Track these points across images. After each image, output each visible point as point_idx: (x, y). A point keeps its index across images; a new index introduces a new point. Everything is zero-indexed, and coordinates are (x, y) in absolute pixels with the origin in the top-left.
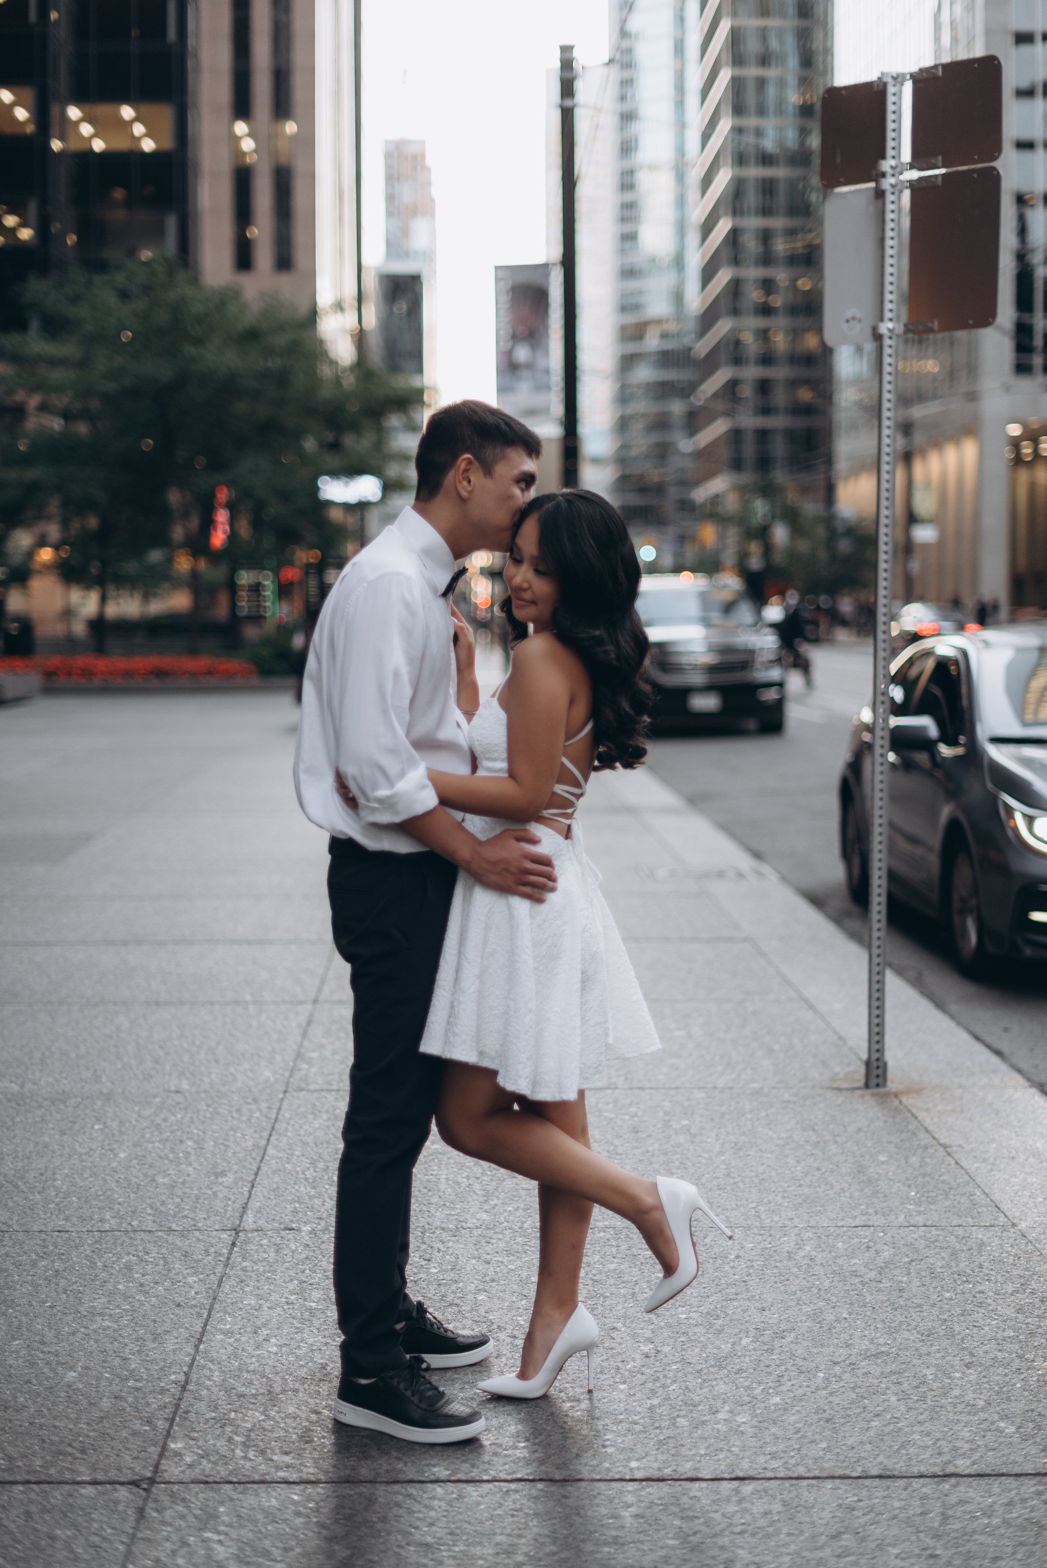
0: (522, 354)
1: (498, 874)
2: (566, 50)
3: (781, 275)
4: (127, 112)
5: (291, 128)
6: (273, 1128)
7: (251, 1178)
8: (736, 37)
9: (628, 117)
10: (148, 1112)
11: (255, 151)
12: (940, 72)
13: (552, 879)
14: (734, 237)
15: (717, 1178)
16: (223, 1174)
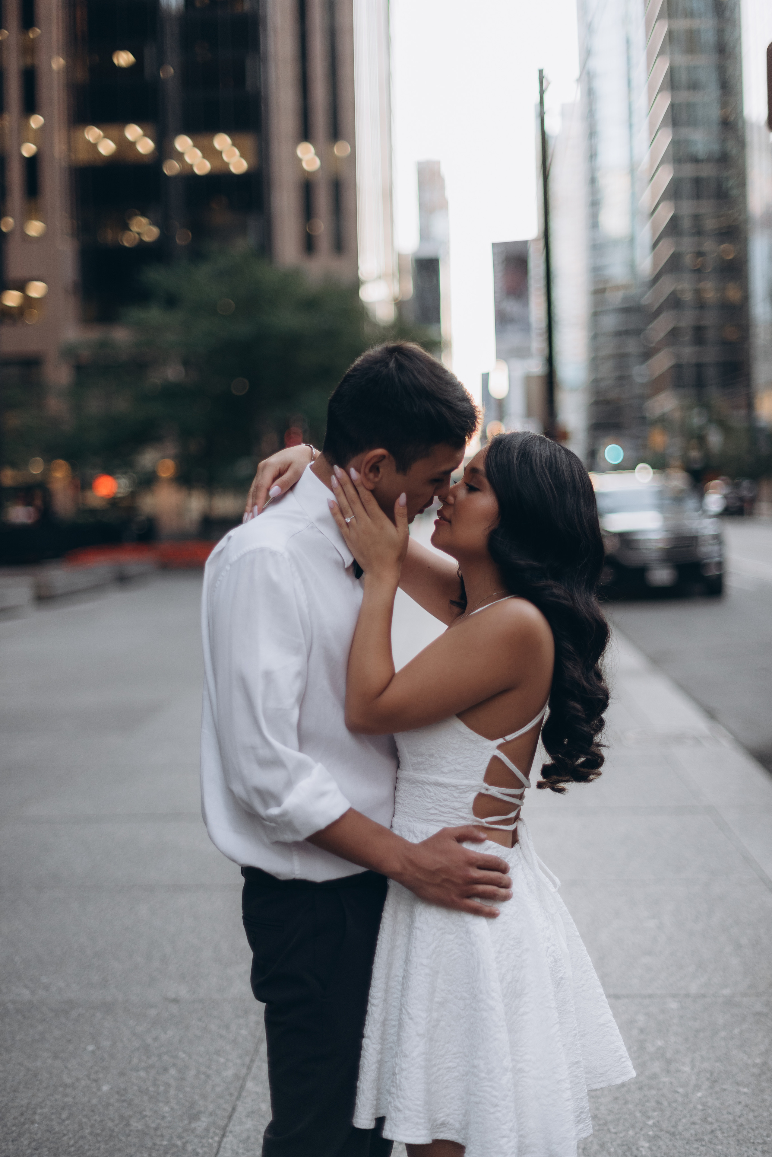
0: (512, 307)
2: (541, 72)
3: (709, 245)
8: (672, 72)
13: (507, 887)
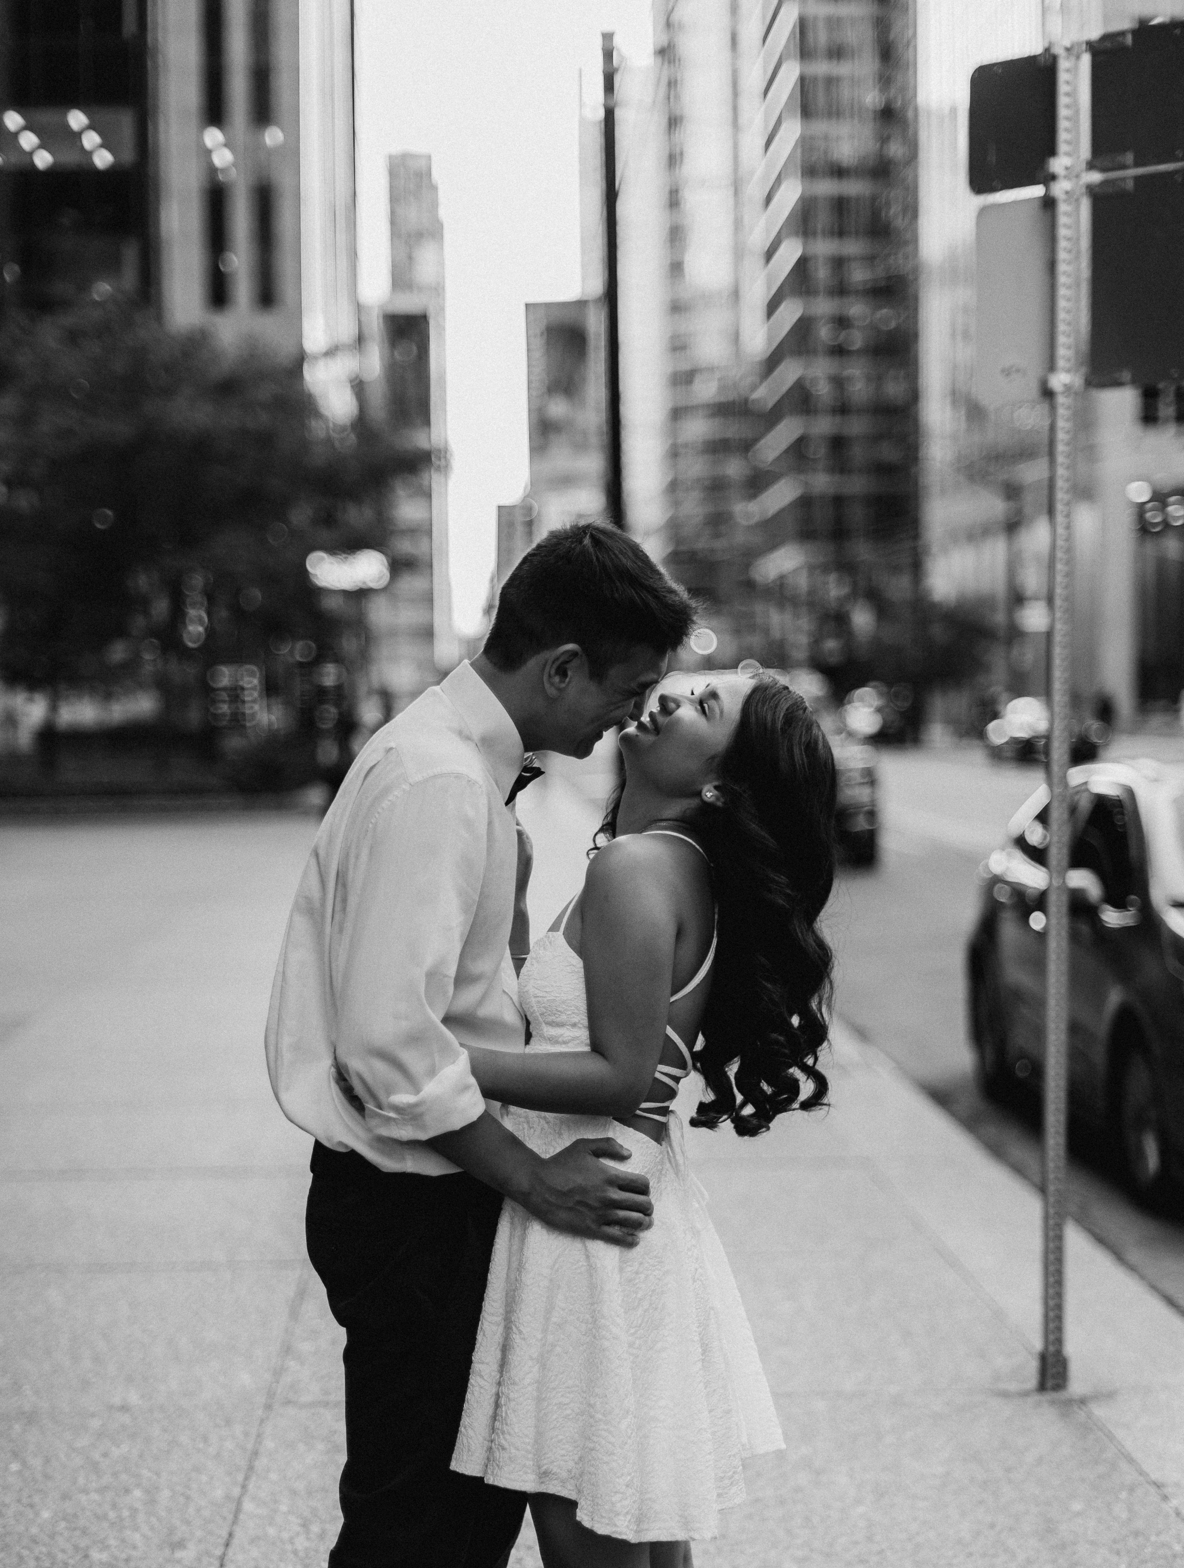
0: (558, 408)
1: (570, 1209)
2: (608, 37)
3: (857, 309)
4: (77, 119)
5: (273, 136)
6: (251, 1468)
7: (218, 1552)
9: (674, 122)
10: (83, 1442)
11: (234, 165)
12: (1129, 40)
13: (646, 1210)
14: (802, 266)
15: (856, 1543)
16: (180, 1545)
